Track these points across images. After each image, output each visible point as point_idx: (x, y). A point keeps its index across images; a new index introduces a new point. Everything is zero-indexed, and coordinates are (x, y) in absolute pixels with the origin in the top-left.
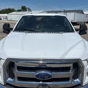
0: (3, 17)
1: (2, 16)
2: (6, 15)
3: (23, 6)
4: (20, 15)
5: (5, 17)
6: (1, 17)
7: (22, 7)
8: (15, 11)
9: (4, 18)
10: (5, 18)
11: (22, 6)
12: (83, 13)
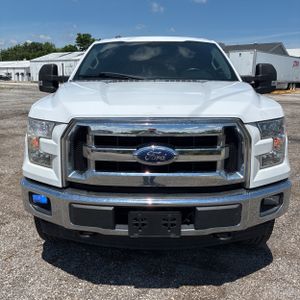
0: (17, 71)
1: (14, 68)
2: (25, 63)
3: (82, 33)
4: (73, 63)
5: (23, 71)
6: (10, 71)
7: (77, 39)
8: (55, 51)
9: (18, 74)
10: (22, 74)
11: (79, 34)
12: (285, 54)
